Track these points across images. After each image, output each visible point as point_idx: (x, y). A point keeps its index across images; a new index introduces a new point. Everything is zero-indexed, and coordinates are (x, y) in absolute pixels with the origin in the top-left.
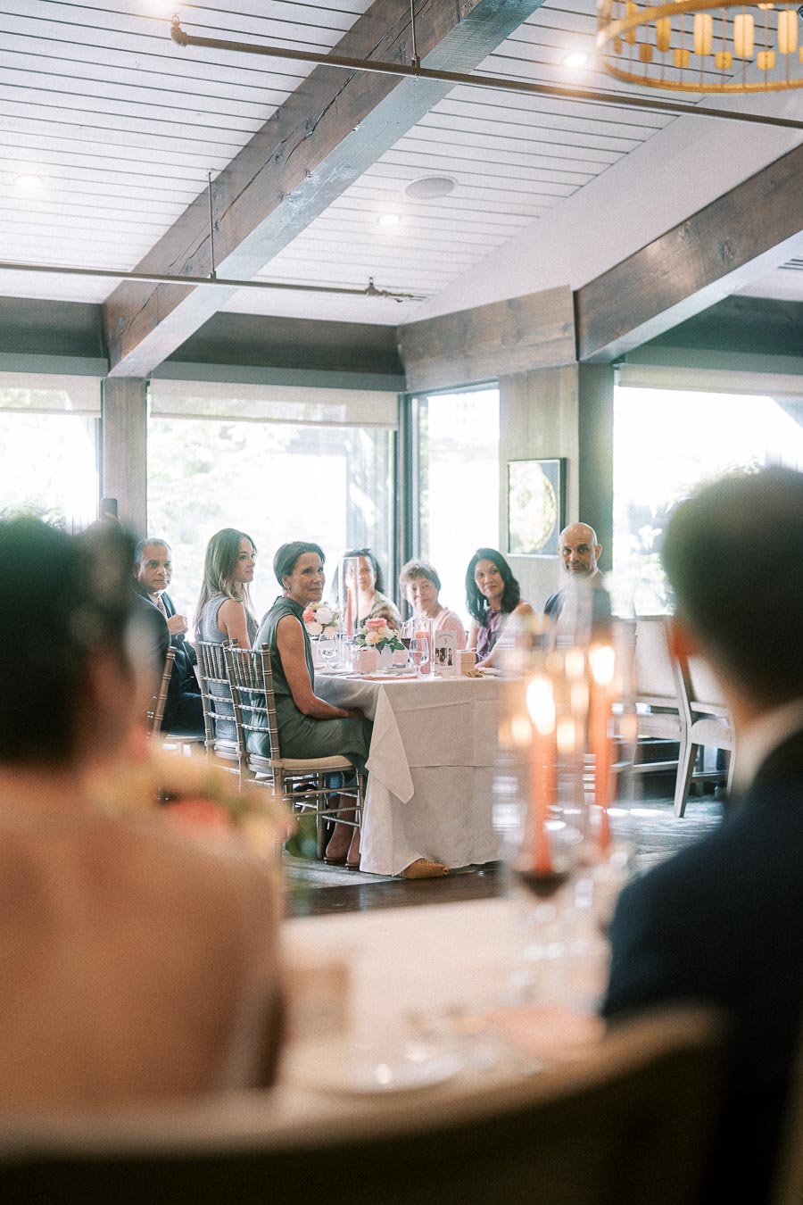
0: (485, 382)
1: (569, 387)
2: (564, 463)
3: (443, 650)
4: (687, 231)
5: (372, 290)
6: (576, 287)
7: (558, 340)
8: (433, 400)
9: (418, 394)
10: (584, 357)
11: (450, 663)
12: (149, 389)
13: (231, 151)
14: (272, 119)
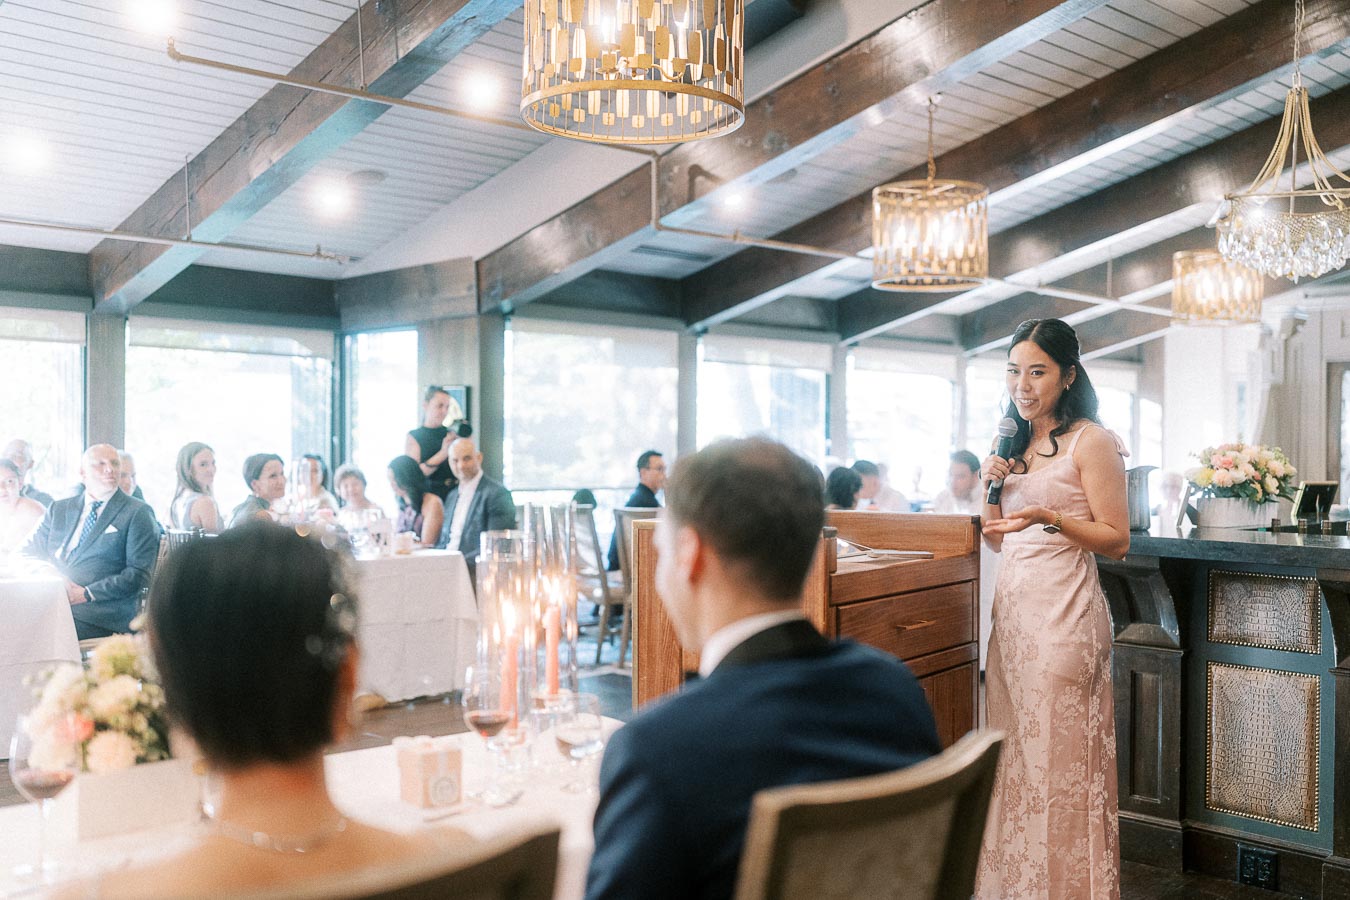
0: (406, 325)
1: (472, 331)
2: (469, 390)
4: (562, 221)
5: (318, 254)
6: (477, 256)
7: (464, 298)
8: (362, 337)
9: (351, 333)
10: (484, 309)
12: (128, 323)
13: (202, 140)
14: (241, 118)
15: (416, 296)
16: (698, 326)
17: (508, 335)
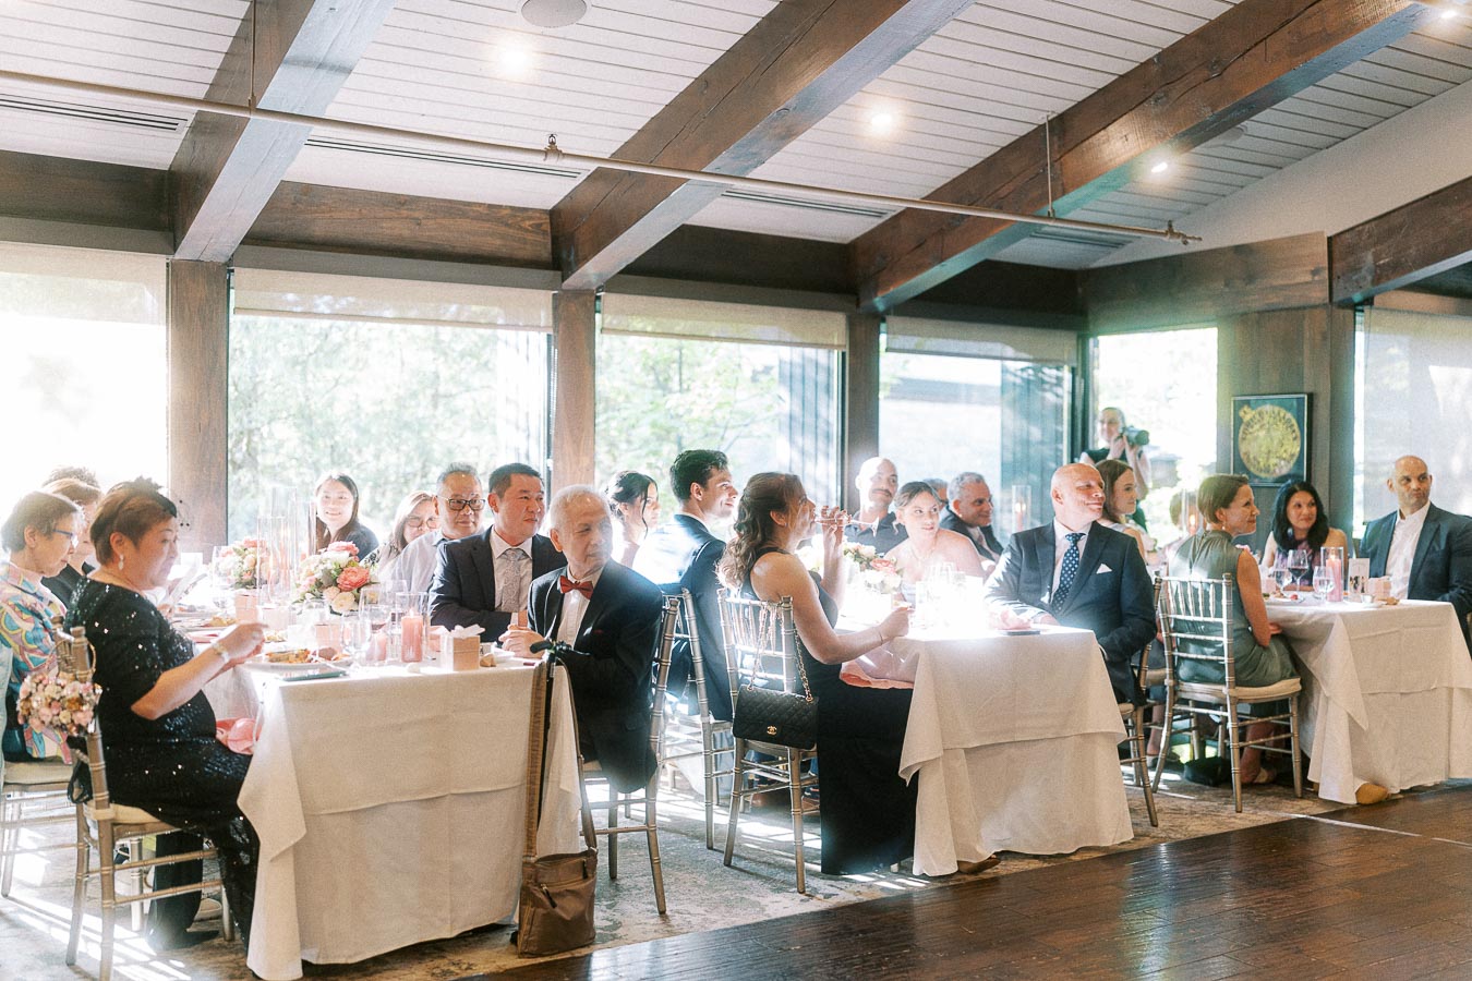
0: (1204, 322)
2: (1312, 398)
3: (1356, 578)
5: (1171, 232)
6: (1331, 231)
7: (1307, 283)
9: (1094, 335)
10: (1337, 298)
11: (1363, 591)
12: (883, 327)
13: (1084, 94)
14: (1149, 62)
15: (1219, 285)
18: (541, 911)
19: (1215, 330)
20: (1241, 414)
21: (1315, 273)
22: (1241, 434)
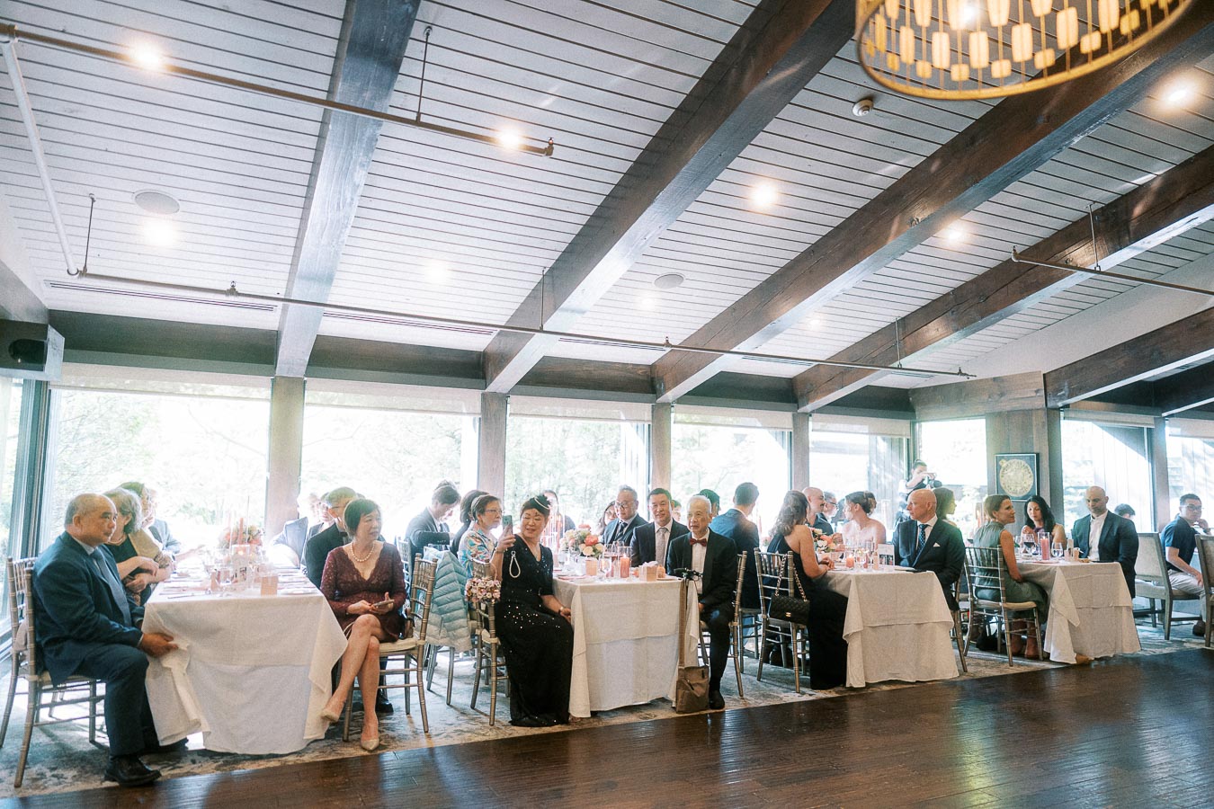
0: (977, 415)
1: (1039, 420)
2: (1038, 456)
5: (960, 373)
6: (1045, 372)
7: (1033, 397)
9: (919, 422)
10: (1050, 405)
12: (810, 418)
13: (914, 309)
14: (948, 294)
15: (985, 397)
16: (1165, 414)
17: (1063, 422)
18: (687, 692)
19: (984, 420)
20: (1000, 463)
21: (1037, 391)
22: (1000, 475)
